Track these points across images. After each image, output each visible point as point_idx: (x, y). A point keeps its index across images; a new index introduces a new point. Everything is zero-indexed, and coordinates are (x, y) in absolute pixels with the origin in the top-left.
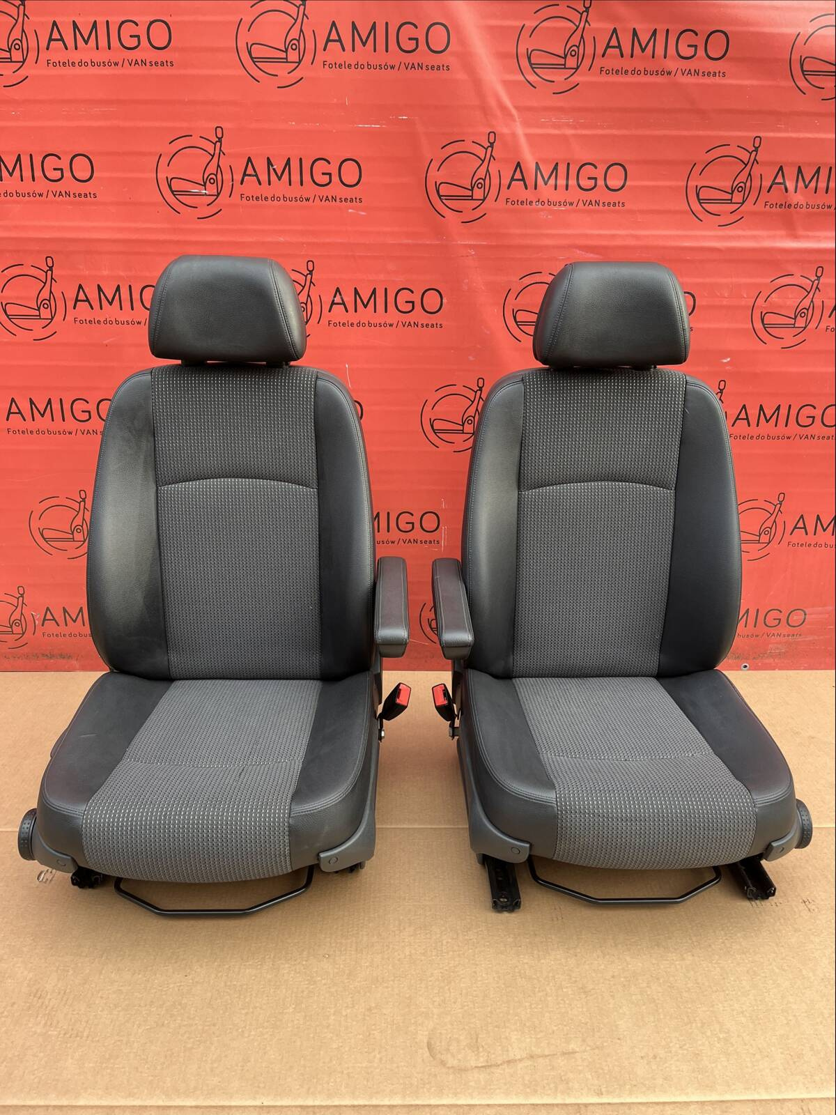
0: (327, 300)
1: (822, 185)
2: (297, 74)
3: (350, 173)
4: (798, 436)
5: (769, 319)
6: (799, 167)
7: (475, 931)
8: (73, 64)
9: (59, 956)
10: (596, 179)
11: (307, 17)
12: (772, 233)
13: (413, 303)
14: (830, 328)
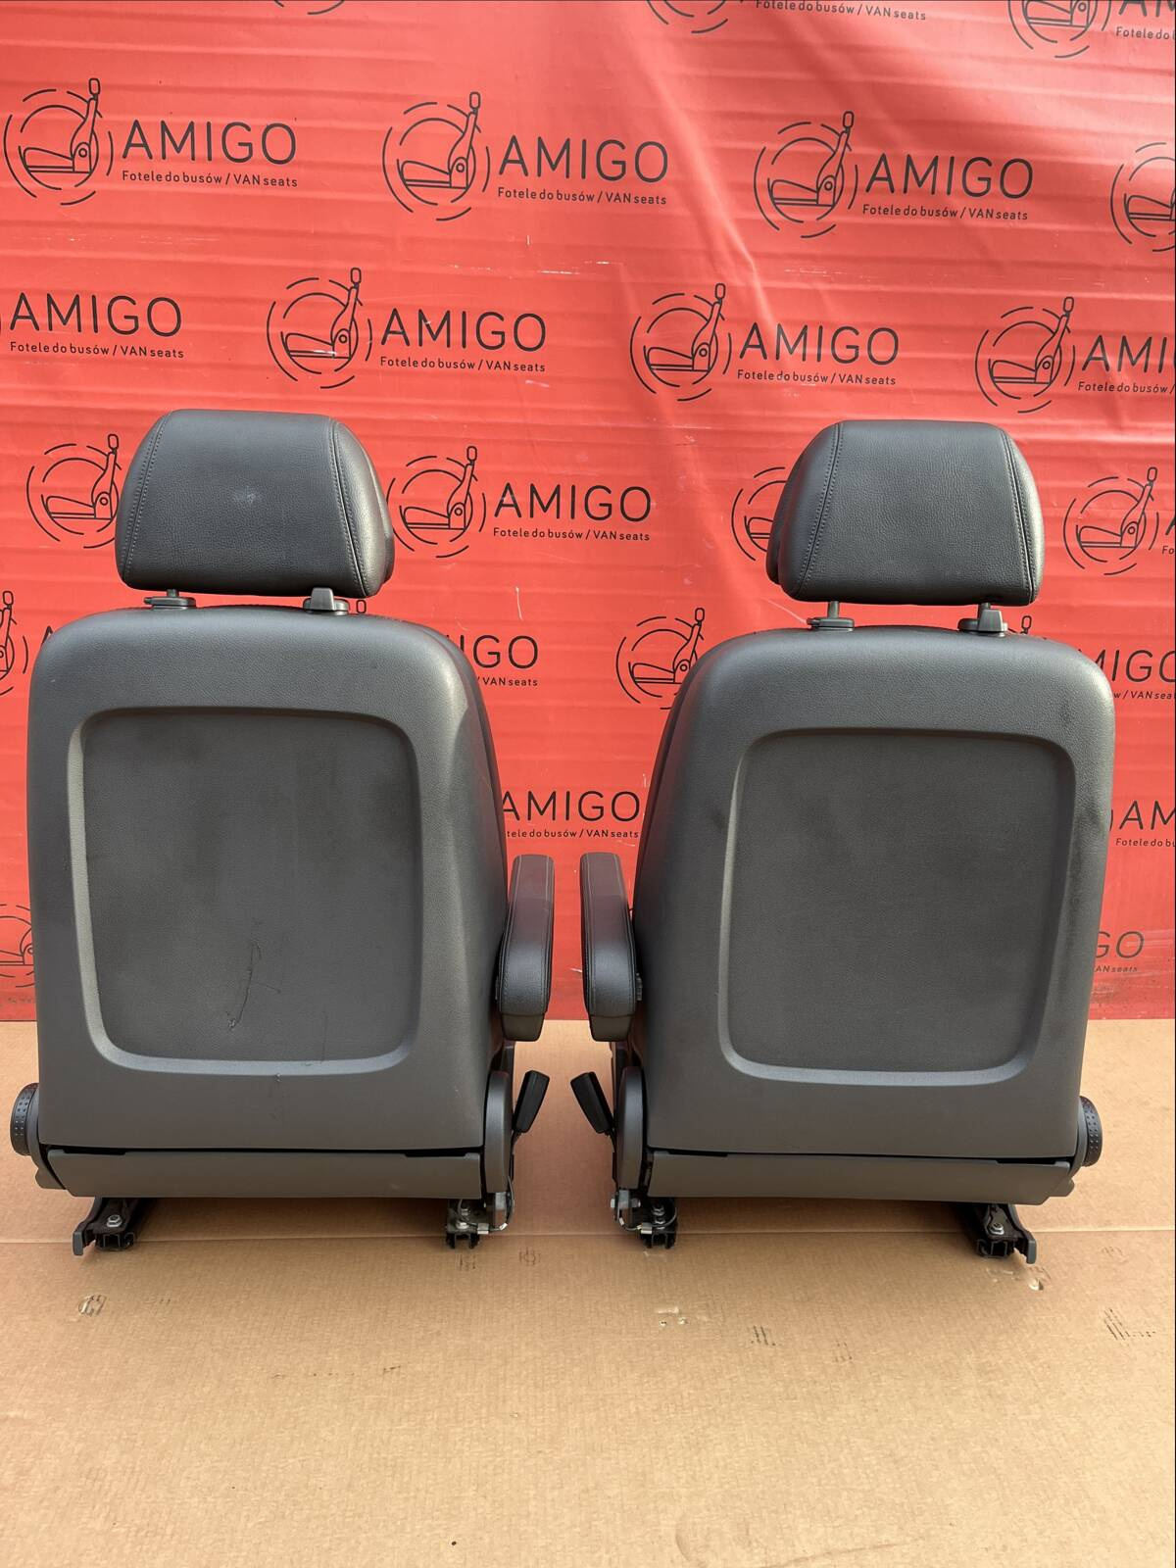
0: (493, 501)
1: (1154, 361)
2: (463, 203)
3: (529, 333)
4: (1129, 693)
5: (1088, 535)
6: (1124, 338)
7: (727, 1377)
8: (159, 177)
9: (119, 1420)
10: (857, 348)
11: (478, 129)
12: (1087, 422)
13: (610, 506)
14: (1168, 548)
